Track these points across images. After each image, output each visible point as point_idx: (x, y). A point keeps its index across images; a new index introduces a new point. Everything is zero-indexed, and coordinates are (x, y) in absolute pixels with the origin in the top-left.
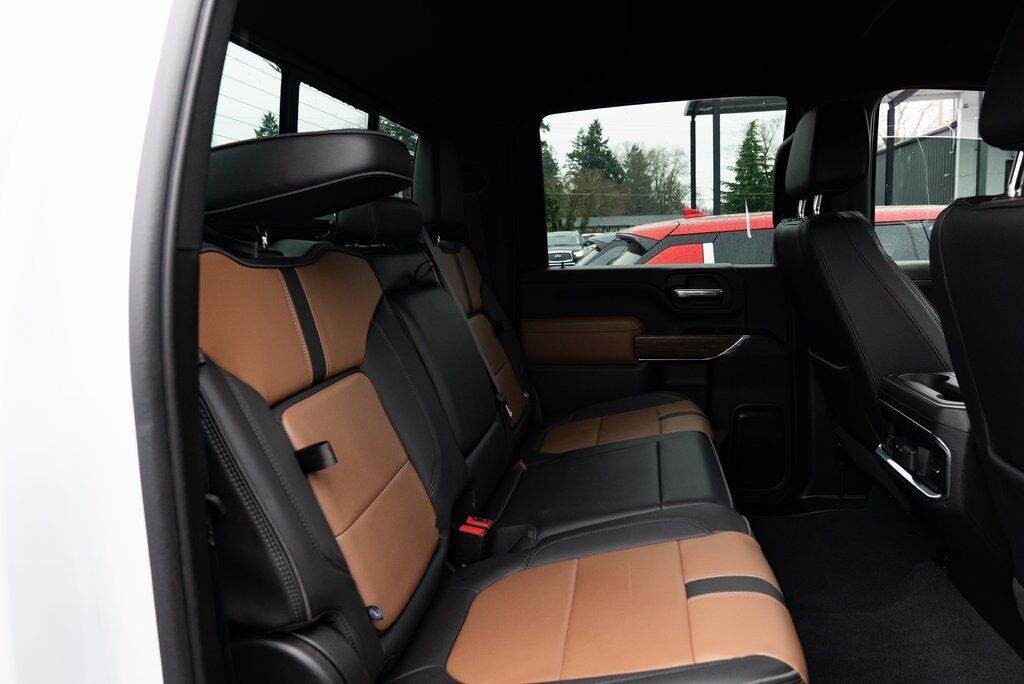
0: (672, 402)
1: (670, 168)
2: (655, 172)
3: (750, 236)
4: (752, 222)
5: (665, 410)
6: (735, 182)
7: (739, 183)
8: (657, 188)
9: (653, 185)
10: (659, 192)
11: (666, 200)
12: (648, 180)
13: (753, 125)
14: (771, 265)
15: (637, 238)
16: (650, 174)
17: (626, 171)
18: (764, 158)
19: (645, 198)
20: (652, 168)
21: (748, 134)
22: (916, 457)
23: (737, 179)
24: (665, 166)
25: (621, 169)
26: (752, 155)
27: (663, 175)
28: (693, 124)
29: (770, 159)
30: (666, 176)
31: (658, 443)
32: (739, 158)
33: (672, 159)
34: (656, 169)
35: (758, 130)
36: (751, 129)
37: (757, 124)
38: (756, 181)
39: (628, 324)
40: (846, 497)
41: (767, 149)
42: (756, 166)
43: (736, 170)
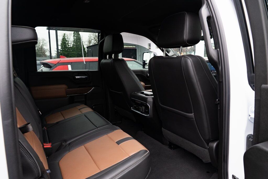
0: (79, 105)
1: (41, 44)
3: (85, 63)
4: (85, 60)
5: (79, 107)
7: (62, 49)
13: (65, 34)
14: (97, 70)
15: (48, 63)
18: (68, 43)
21: (63, 37)
22: (142, 108)
23: (61, 48)
24: (40, 43)
26: (65, 42)
27: (39, 46)
28: (49, 32)
29: (70, 44)
30: (40, 46)
31: (85, 115)
32: (61, 43)
33: (41, 41)
35: (66, 36)
36: (64, 35)
37: (66, 34)
38: (66, 49)
39: (64, 86)
40: (117, 122)
41: (69, 41)
42: (66, 45)
43: (61, 46)
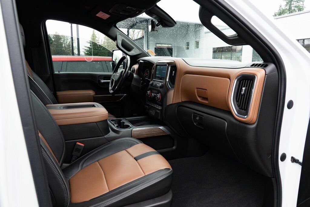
2: (64, 41)
6: (90, 47)
8: (65, 46)
9: (63, 45)
10: (65, 48)
11: (68, 50)
12: (61, 44)
16: (62, 42)
17: (53, 40)
18: (98, 40)
19: (61, 49)
20: (63, 40)
24: (67, 40)
25: (51, 39)
26: (94, 39)
27: (67, 42)
30: (68, 43)
34: (64, 40)
41: (99, 38)
